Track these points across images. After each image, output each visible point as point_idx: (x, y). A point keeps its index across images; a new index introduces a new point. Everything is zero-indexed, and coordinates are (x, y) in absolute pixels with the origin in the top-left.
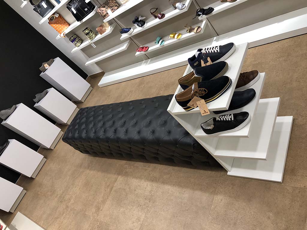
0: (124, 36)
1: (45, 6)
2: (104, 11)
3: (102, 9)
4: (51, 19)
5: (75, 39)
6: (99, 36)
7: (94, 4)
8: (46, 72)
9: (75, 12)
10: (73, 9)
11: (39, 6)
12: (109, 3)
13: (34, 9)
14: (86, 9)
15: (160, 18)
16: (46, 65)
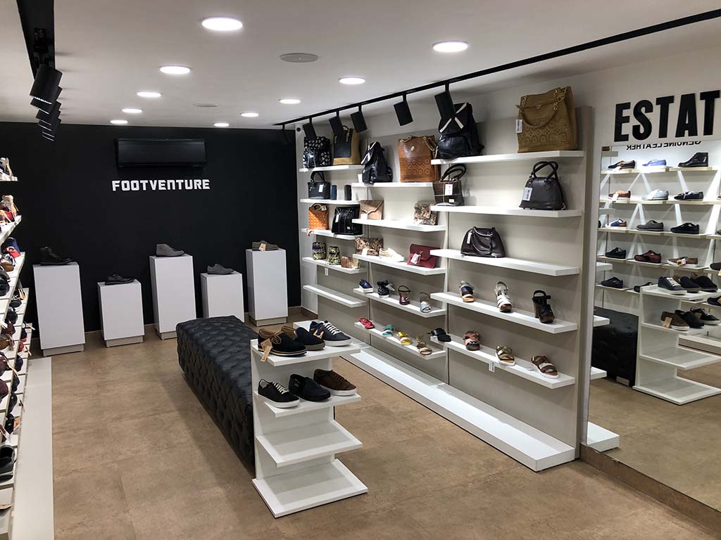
0: (360, 290)
1: (321, 190)
2: (361, 245)
3: (362, 242)
4: (315, 208)
5: (320, 248)
6: (339, 267)
7: (363, 232)
8: (255, 254)
9: (337, 221)
10: (338, 216)
11: (316, 185)
12: (374, 242)
13: (309, 183)
14: (348, 228)
15: (401, 303)
16: (263, 246)
